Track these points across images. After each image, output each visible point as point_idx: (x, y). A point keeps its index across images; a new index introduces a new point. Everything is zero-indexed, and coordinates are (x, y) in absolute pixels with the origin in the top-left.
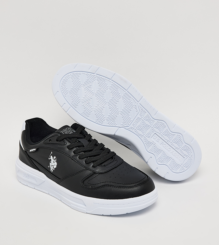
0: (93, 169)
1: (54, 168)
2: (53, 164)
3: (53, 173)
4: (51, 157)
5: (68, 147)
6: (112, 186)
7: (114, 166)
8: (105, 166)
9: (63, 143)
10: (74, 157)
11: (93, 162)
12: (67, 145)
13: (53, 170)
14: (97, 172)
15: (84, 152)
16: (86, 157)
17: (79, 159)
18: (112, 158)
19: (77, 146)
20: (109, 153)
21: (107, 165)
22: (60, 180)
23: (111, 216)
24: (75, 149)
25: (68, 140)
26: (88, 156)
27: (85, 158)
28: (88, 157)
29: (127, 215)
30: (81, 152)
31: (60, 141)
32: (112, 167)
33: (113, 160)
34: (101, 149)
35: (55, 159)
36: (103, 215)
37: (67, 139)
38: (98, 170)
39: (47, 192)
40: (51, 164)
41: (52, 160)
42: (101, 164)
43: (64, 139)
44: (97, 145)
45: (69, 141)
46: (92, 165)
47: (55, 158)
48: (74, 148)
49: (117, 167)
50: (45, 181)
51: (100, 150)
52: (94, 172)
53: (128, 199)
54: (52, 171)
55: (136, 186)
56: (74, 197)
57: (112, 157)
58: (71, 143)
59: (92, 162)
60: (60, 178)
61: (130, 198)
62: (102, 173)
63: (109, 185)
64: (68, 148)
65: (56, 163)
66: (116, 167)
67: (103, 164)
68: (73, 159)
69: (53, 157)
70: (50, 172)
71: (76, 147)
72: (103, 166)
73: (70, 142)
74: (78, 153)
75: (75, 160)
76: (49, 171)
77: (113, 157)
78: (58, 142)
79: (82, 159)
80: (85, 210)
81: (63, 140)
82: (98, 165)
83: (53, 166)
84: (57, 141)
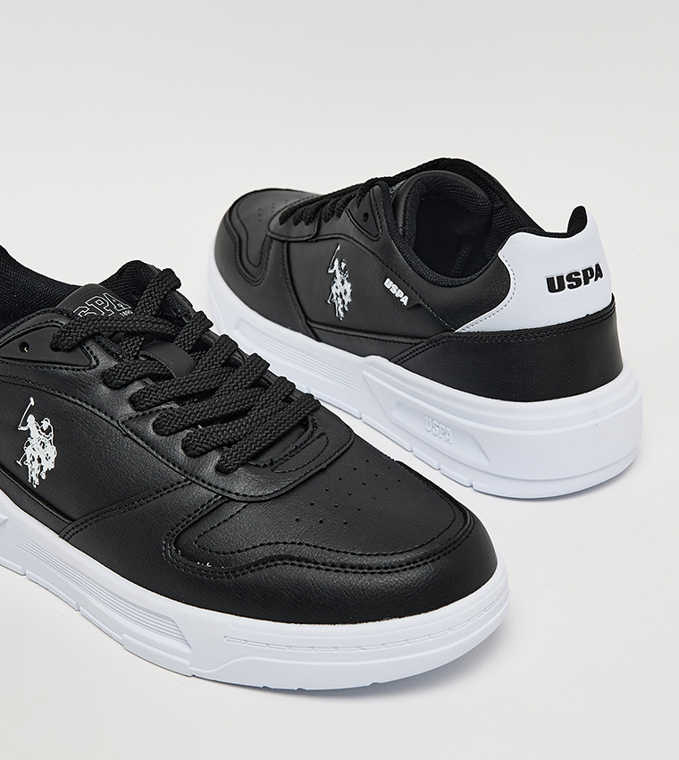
0: (222, 481)
1: (45, 470)
2: (41, 454)
3: (40, 492)
4: (31, 419)
5: (106, 378)
6: (307, 562)
7: (312, 466)
8: (272, 464)
9: (83, 361)
10: (134, 424)
11: (219, 448)
12: (99, 368)
13: (40, 477)
14: (237, 494)
15: (180, 400)
16: (188, 428)
17: (157, 433)
18: (303, 423)
19: (144, 377)
20: (288, 400)
21: (284, 460)
22: (73, 525)
23: (301, 692)
24: (137, 387)
25: (103, 346)
26: (197, 423)
27: (182, 430)
28: (195, 426)
29: (376, 689)
30: (164, 402)
31: (68, 351)
32: (306, 470)
33: (308, 432)
34: (256, 384)
35: (47, 432)
36: (265, 689)
37: (99, 342)
38: (242, 484)
39: (18, 567)
40: (28, 451)
41: (35, 433)
42: (255, 457)
43: (84, 340)
44: (236, 365)
45: (107, 351)
46: (215, 462)
47: (46, 424)
48: (132, 382)
49: (328, 471)
50: (5, 521)
51: (252, 386)
52: (223, 497)
53: (382, 622)
54: (37, 481)
55: (414, 564)
56: (135, 605)
57: (305, 419)
58: (120, 360)
59: (214, 448)
60: (74, 516)
61: (391, 618)
62: (259, 501)
63: (292, 558)
64: (105, 383)
65: (52, 451)
66: (323, 470)
67: (265, 459)
68: (127, 435)
69: (39, 421)
70: (27, 486)
71: (139, 378)
72: (265, 466)
73: (112, 354)
74: (151, 407)
75: (140, 441)
76: (23, 479)
77: (310, 418)
78: (58, 356)
79: (170, 434)
80: (187, 662)
81: (81, 344)
82: (242, 465)
83: (39, 460)
84: (56, 349)
